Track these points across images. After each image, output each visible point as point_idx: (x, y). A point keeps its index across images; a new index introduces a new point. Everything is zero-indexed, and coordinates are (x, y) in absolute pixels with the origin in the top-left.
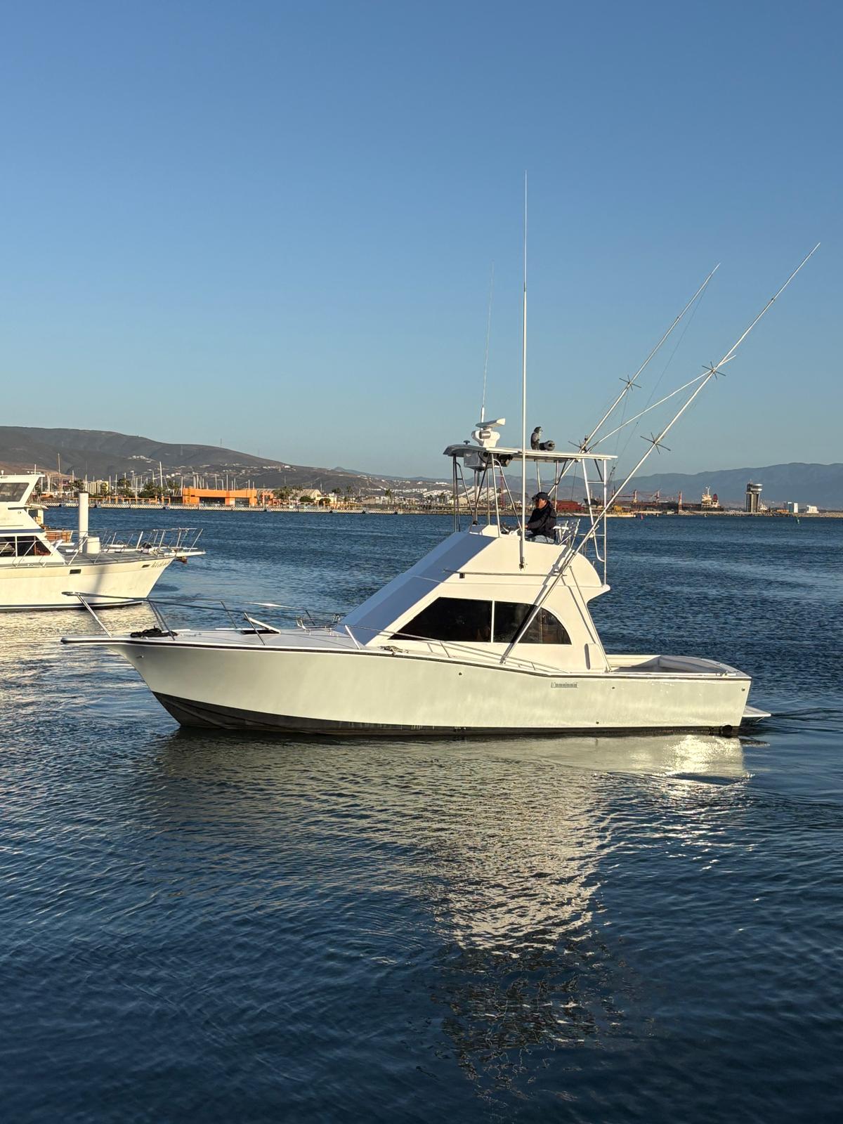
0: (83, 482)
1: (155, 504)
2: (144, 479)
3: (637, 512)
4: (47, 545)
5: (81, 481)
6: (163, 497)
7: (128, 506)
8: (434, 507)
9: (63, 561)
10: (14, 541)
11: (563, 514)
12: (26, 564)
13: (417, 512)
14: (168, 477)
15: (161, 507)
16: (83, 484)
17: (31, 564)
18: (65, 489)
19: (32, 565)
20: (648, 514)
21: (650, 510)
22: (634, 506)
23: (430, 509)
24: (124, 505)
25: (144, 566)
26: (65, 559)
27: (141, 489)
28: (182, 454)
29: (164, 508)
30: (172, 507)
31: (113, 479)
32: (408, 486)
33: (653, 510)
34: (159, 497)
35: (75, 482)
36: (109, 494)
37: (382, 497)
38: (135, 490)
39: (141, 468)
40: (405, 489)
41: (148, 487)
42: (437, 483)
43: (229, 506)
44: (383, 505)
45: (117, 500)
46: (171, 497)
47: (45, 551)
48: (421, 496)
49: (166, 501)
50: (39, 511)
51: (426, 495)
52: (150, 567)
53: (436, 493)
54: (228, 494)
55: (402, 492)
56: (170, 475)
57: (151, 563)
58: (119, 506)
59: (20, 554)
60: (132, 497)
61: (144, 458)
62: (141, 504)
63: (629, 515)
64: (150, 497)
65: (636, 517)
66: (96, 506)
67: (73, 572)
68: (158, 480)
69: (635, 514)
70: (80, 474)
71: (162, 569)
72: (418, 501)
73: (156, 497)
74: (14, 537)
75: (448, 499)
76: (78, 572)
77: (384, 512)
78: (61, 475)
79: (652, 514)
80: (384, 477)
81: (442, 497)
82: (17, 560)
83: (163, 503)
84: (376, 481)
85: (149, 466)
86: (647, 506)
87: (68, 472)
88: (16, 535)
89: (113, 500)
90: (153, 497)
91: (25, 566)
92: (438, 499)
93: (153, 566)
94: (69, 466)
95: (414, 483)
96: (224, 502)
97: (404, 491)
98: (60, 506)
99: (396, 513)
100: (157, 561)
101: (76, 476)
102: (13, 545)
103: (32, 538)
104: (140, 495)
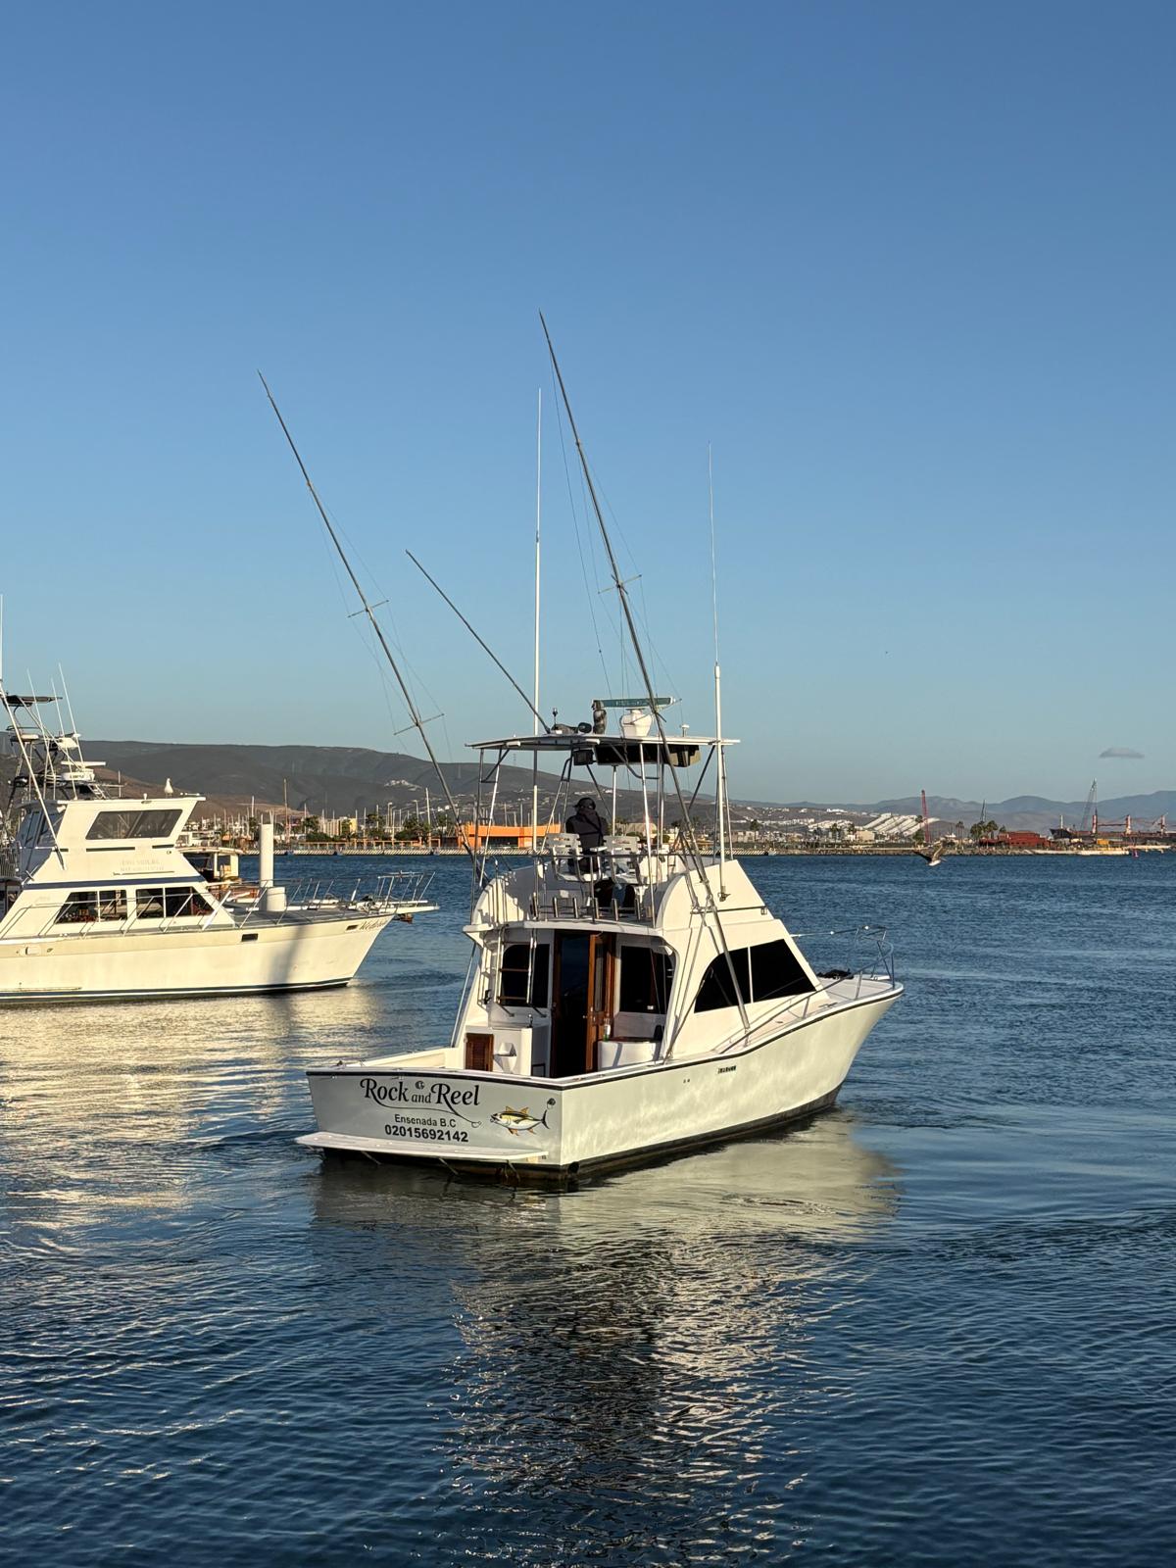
0: (319, 819)
1: (419, 849)
2: (404, 813)
3: (1130, 847)
4: (209, 899)
5: (315, 818)
6: (430, 839)
7: (380, 852)
8: (823, 844)
9: (233, 922)
10: (162, 894)
11: (1017, 852)
12: (179, 928)
13: (797, 852)
14: (440, 810)
15: (427, 852)
16: (317, 822)
17: (185, 927)
18: (295, 830)
19: (187, 929)
20: (1149, 850)
21: (1152, 844)
22: (1127, 839)
23: (817, 847)
24: (376, 851)
25: (350, 928)
26: (235, 920)
27: (401, 829)
28: (459, 777)
29: (432, 853)
30: (443, 852)
31: (360, 815)
32: (787, 816)
33: (1156, 844)
34: (425, 840)
35: (308, 819)
36: (354, 836)
37: (748, 833)
38: (391, 830)
39: (402, 797)
40: (782, 820)
41: (408, 824)
42: (829, 810)
43: (522, 848)
44: (748, 843)
45: (365, 845)
46: (441, 838)
47: (207, 909)
48: (805, 829)
49: (435, 843)
50: (232, 857)
51: (812, 828)
52: (358, 928)
53: (826, 825)
54: (522, 831)
55: (777, 825)
56: (443, 807)
57: (359, 922)
58: (368, 852)
59: (168, 915)
60: (386, 839)
61: (407, 784)
62: (399, 848)
63: (1119, 852)
64: (413, 839)
65: (1130, 854)
66: (335, 854)
67: (246, 938)
68: (425, 815)
69: (1129, 850)
70: (316, 811)
71: (377, 931)
72: (800, 838)
73: (420, 838)
74: (161, 889)
75: (846, 832)
76: (253, 937)
77: (749, 853)
78: (289, 811)
79: (1156, 850)
80: (750, 803)
81: (834, 829)
82: (166, 922)
83: (430, 847)
84: (739, 809)
85: (415, 795)
86: (1145, 839)
87: (300, 808)
88: (163, 886)
89: (360, 844)
90: (417, 839)
91: (177, 930)
92: (830, 834)
93: (362, 928)
94: (302, 798)
95: (795, 811)
96: (517, 843)
97: (780, 823)
98: (286, 854)
99: (766, 854)
100: (368, 920)
101: (309, 810)
102: (159, 901)
103: (187, 890)
104: (398, 836)
